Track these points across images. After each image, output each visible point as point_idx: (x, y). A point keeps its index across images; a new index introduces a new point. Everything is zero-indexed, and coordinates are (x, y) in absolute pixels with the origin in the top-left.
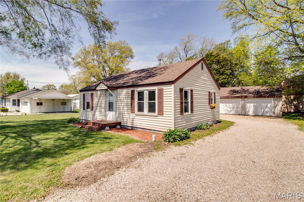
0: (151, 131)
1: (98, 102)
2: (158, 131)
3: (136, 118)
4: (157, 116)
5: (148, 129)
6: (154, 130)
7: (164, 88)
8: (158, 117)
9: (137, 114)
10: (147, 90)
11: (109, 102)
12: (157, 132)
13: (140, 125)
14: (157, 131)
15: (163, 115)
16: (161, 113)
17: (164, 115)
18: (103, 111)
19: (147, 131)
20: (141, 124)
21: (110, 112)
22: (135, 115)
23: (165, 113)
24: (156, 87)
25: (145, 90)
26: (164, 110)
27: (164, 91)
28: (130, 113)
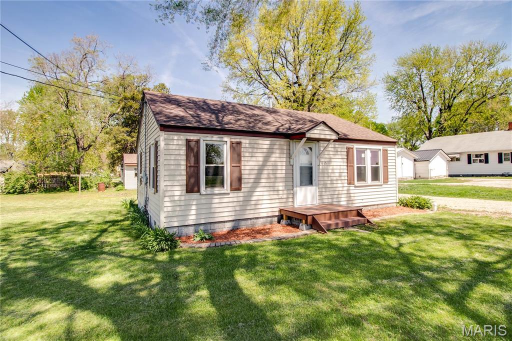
1: (264, 165)
3: (355, 191)
5: (371, 206)
6: (378, 205)
7: (389, 149)
8: (383, 186)
9: (356, 185)
10: (370, 149)
11: (301, 167)
13: (361, 201)
16: (386, 180)
17: (389, 183)
18: (281, 188)
20: (362, 200)
21: (303, 188)
22: (353, 188)
23: (389, 180)
24: (381, 147)
25: (367, 149)
26: (389, 177)
27: (389, 152)
28: (346, 185)
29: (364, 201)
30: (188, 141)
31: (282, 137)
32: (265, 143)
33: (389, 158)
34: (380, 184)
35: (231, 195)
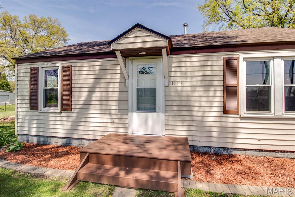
9: (245, 116)
11: (138, 89)
13: (257, 142)
20: (259, 140)
22: (238, 120)
25: (273, 57)
28: (221, 114)
29: (262, 142)
30: (31, 69)
35: (62, 115)
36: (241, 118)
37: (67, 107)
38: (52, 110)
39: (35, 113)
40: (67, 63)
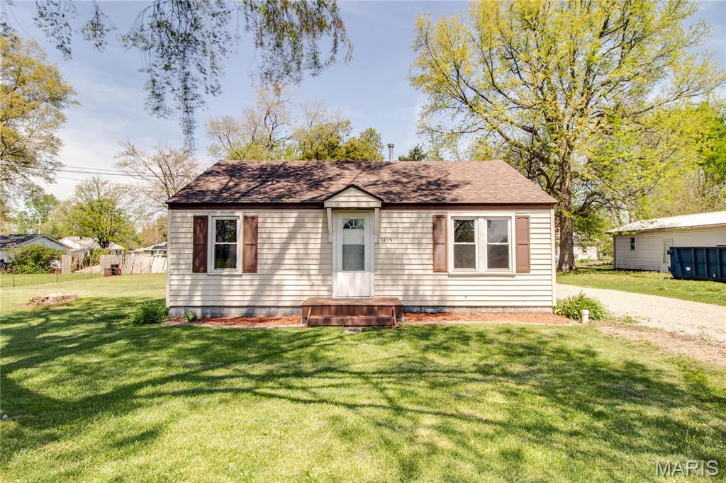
0: (495, 310)
1: (288, 243)
2: (514, 307)
3: (449, 283)
4: (513, 276)
5: (488, 307)
6: (503, 307)
7: (531, 215)
8: (517, 278)
9: (453, 273)
10: (484, 217)
11: (343, 246)
12: (512, 310)
13: (463, 298)
14: (511, 307)
15: (529, 272)
16: (524, 267)
17: (532, 272)
18: (313, 272)
19: (484, 311)
20: (466, 296)
21: (349, 274)
22: (447, 277)
23: (532, 267)
24: (512, 214)
25: (478, 217)
26: (532, 262)
27: (531, 221)
28: (431, 272)
29: (468, 298)
30: (196, 218)
31: (317, 207)
32: (292, 216)
33: (531, 231)
34: (511, 273)
35: (244, 277)
36: (450, 276)
37: (252, 268)
38: (226, 271)
39: (201, 276)
40: (251, 213)
